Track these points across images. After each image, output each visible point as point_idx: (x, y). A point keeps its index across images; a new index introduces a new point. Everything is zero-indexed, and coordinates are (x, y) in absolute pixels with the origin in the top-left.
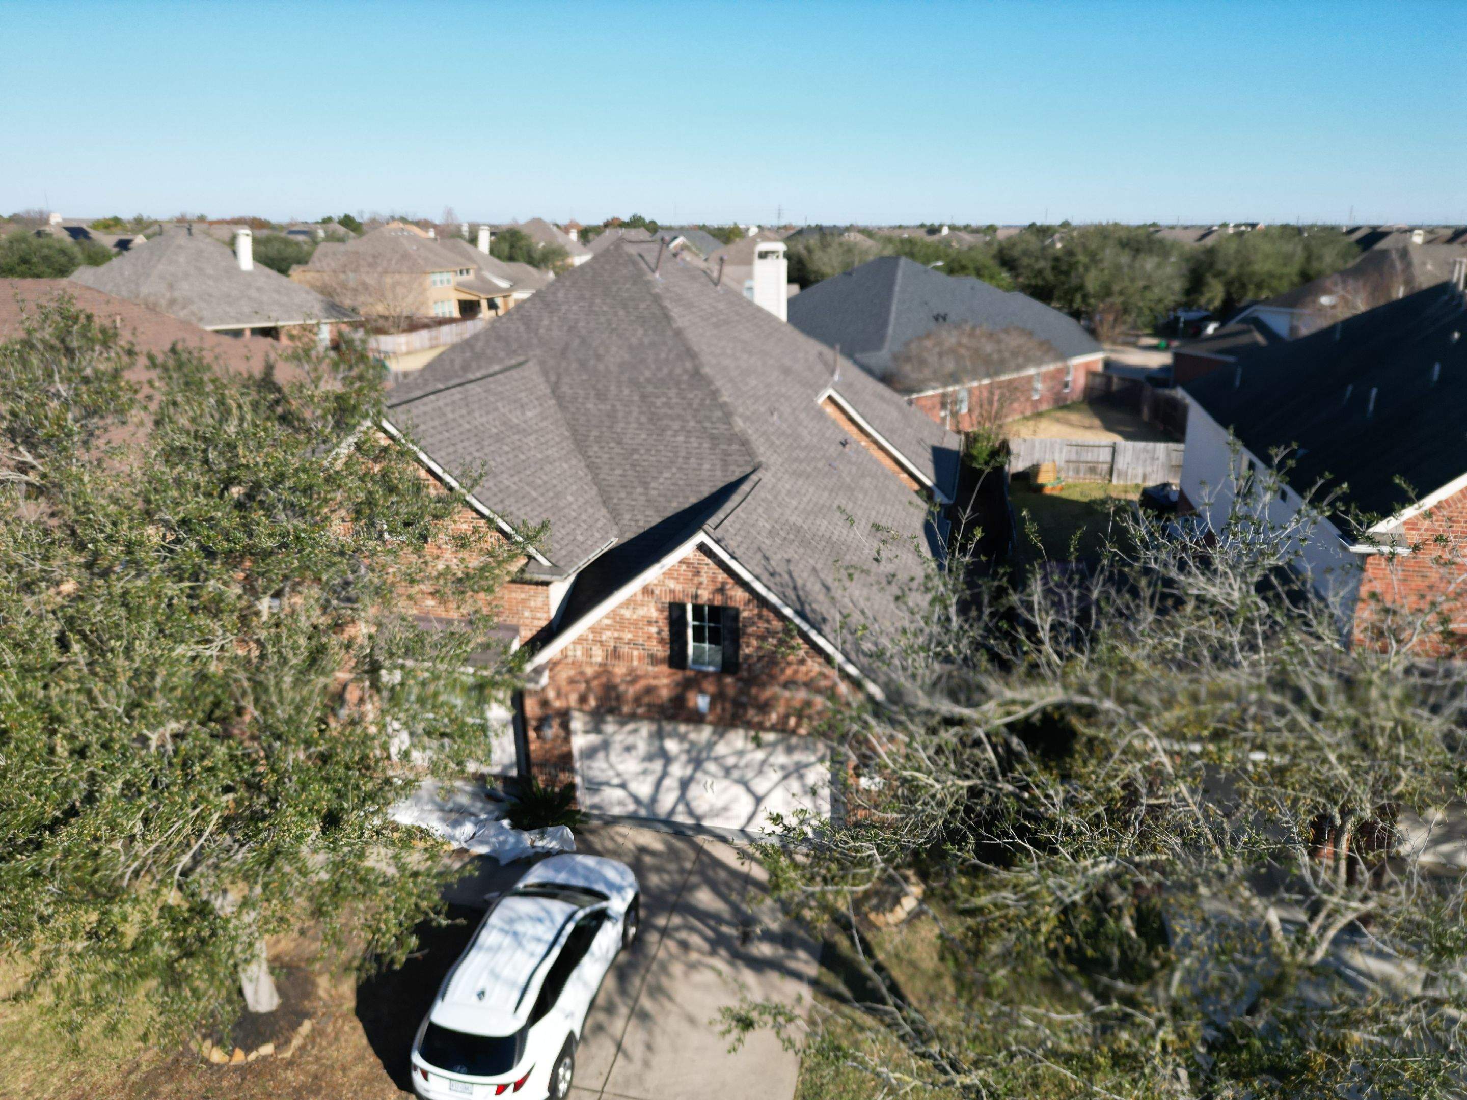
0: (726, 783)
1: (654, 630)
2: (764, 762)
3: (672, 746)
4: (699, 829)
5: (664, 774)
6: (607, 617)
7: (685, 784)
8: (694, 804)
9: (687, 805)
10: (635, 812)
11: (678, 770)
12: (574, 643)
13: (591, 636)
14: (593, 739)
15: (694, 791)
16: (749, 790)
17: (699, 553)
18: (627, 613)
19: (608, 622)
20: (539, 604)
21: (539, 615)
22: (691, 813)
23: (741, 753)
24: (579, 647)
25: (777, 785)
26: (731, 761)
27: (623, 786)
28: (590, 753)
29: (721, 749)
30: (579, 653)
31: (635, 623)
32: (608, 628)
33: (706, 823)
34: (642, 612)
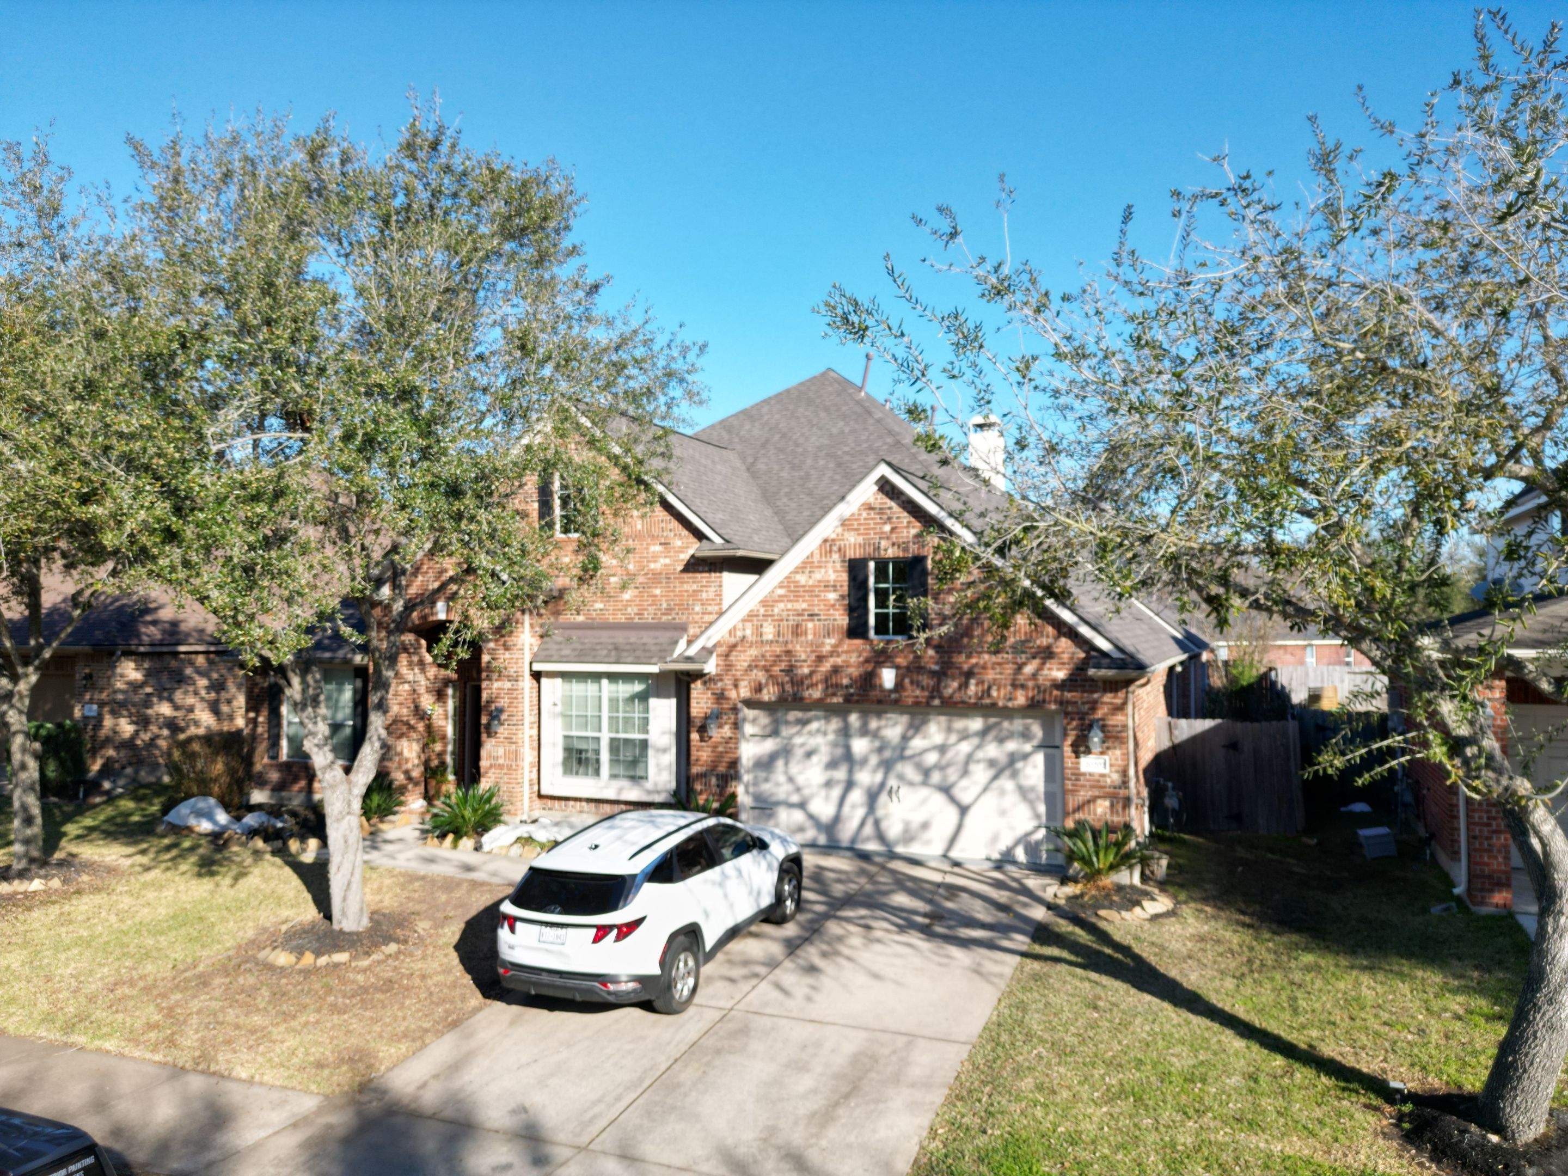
0: (924, 792)
1: (832, 596)
2: (969, 759)
3: (860, 746)
4: (893, 856)
5: (850, 785)
6: (781, 586)
7: (872, 797)
8: (884, 825)
9: (877, 823)
10: (815, 839)
11: (866, 777)
12: (744, 621)
13: (762, 611)
14: (769, 745)
15: (885, 805)
16: (953, 800)
17: (880, 496)
18: (802, 579)
19: (781, 592)
20: (711, 595)
21: (710, 608)
22: (881, 837)
23: (942, 749)
24: (749, 625)
25: (985, 790)
26: (932, 758)
27: (802, 805)
28: (765, 764)
29: (917, 743)
30: (748, 632)
31: (810, 591)
32: (781, 599)
33: (900, 849)
34: (818, 576)
